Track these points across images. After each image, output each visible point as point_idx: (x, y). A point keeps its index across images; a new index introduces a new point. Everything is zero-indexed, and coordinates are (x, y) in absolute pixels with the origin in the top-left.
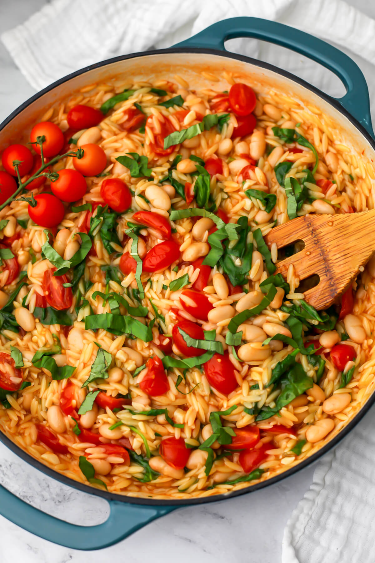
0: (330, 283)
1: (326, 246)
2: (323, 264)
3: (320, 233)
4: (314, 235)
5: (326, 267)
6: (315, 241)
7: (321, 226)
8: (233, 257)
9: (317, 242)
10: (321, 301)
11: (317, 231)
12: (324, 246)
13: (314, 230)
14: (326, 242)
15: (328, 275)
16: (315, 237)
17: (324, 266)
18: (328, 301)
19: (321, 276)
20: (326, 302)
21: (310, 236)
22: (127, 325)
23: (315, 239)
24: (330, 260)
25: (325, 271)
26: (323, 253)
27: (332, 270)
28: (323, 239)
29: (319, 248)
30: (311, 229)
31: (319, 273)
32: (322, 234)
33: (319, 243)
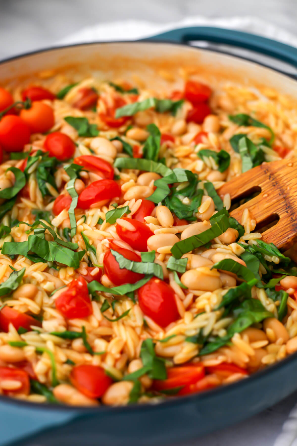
0: (292, 218)
1: (286, 185)
2: (284, 202)
3: (279, 175)
4: (271, 179)
5: (286, 205)
6: (273, 183)
7: (279, 169)
8: (180, 197)
9: (276, 184)
10: (281, 237)
11: (276, 175)
12: (283, 186)
13: (272, 174)
14: (285, 182)
15: (289, 211)
16: (273, 180)
17: (285, 204)
18: (289, 236)
19: (281, 215)
20: (287, 237)
21: (268, 180)
22: (51, 253)
23: (274, 181)
24: (291, 197)
25: (285, 208)
26: (282, 192)
27: (293, 206)
28: (282, 180)
29: (278, 188)
30: (268, 174)
31: (278, 212)
32: (281, 176)
33: (278, 185)
